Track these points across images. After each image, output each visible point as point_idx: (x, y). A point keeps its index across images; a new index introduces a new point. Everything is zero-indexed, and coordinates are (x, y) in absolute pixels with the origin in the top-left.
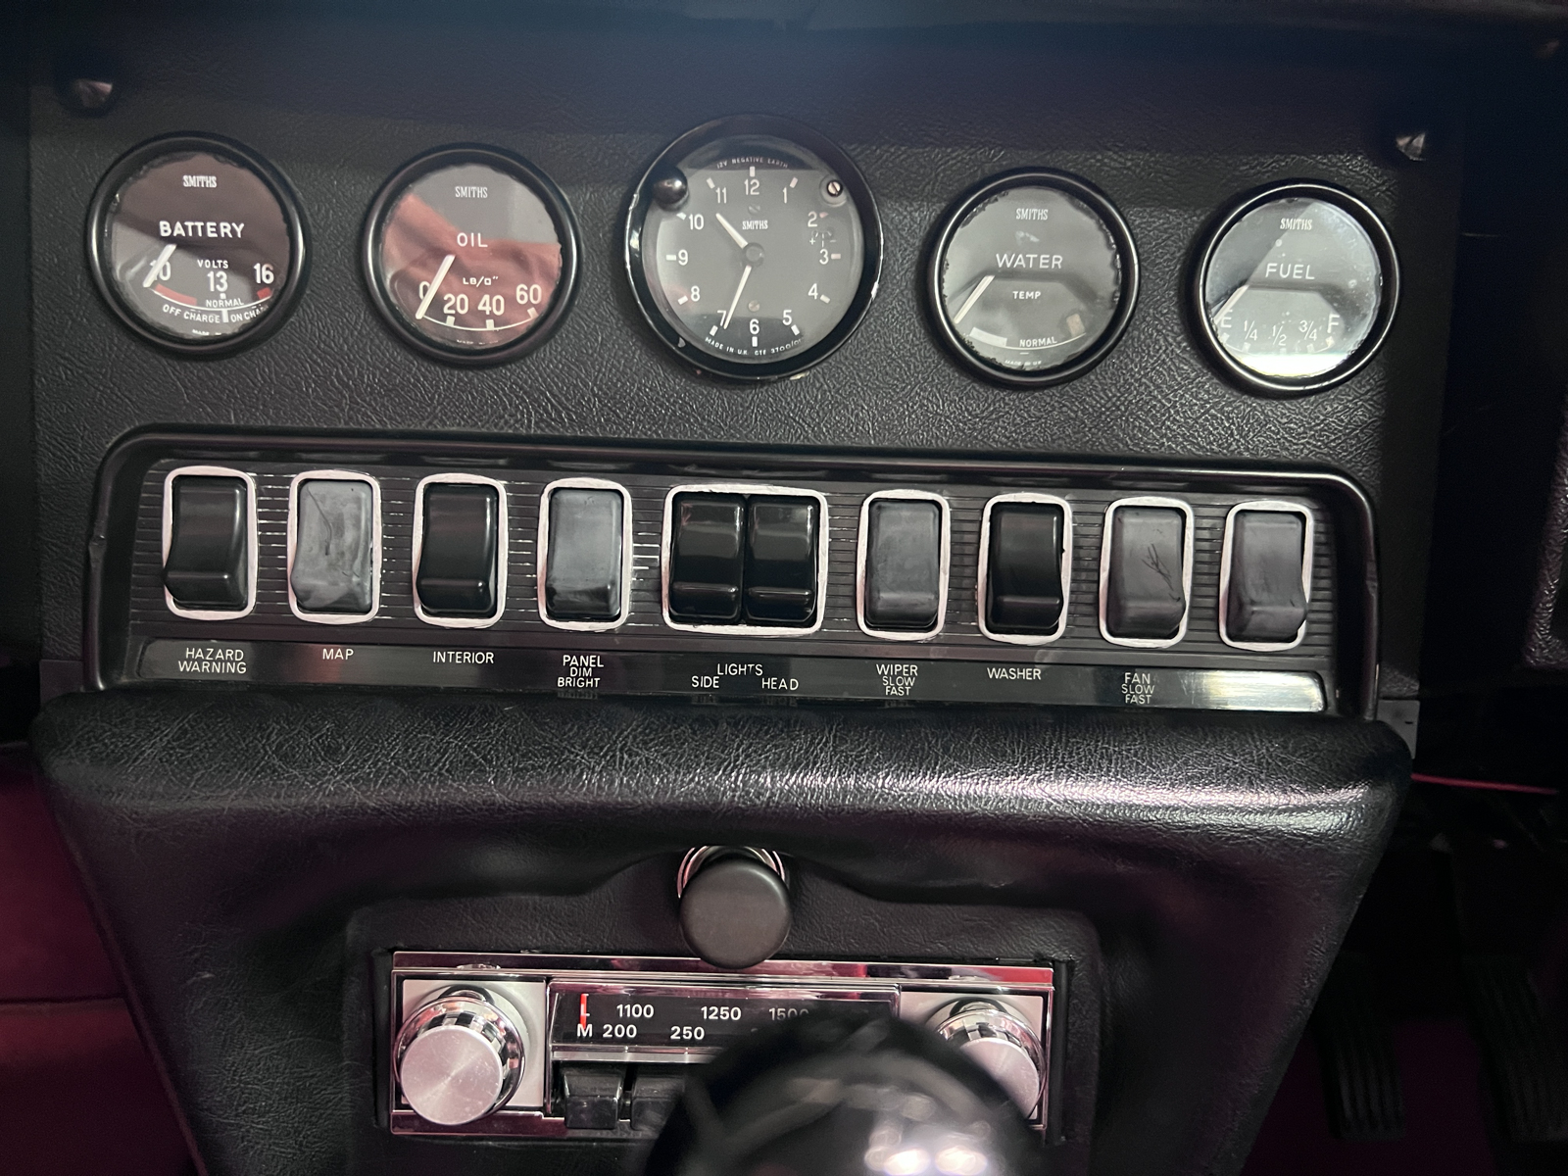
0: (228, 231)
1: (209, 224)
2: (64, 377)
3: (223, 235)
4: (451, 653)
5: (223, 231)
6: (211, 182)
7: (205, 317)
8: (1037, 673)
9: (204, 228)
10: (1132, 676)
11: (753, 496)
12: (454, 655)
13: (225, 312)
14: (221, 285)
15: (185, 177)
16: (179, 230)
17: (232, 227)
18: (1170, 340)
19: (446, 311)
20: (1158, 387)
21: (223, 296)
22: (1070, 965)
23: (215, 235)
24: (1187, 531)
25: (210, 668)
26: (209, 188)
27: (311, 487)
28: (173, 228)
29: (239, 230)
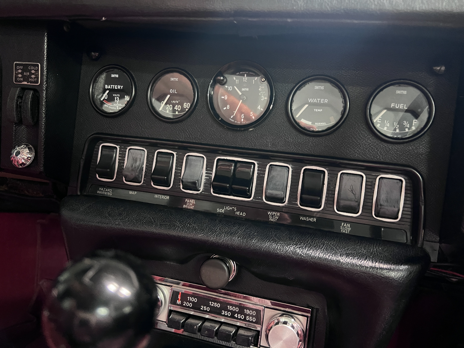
0: (119, 88)
1: (116, 86)
2: (82, 120)
4: (159, 196)
5: (118, 87)
6: (117, 76)
7: (113, 108)
8: (315, 220)
9: (114, 87)
10: (344, 224)
11: (238, 161)
13: (117, 107)
14: (117, 100)
15: (112, 75)
16: (109, 87)
18: (359, 125)
19: (167, 109)
20: (355, 138)
21: (118, 103)
22: (317, 310)
23: (117, 88)
24: (363, 182)
25: (104, 193)
27: (131, 150)
28: (108, 87)
29: (122, 87)
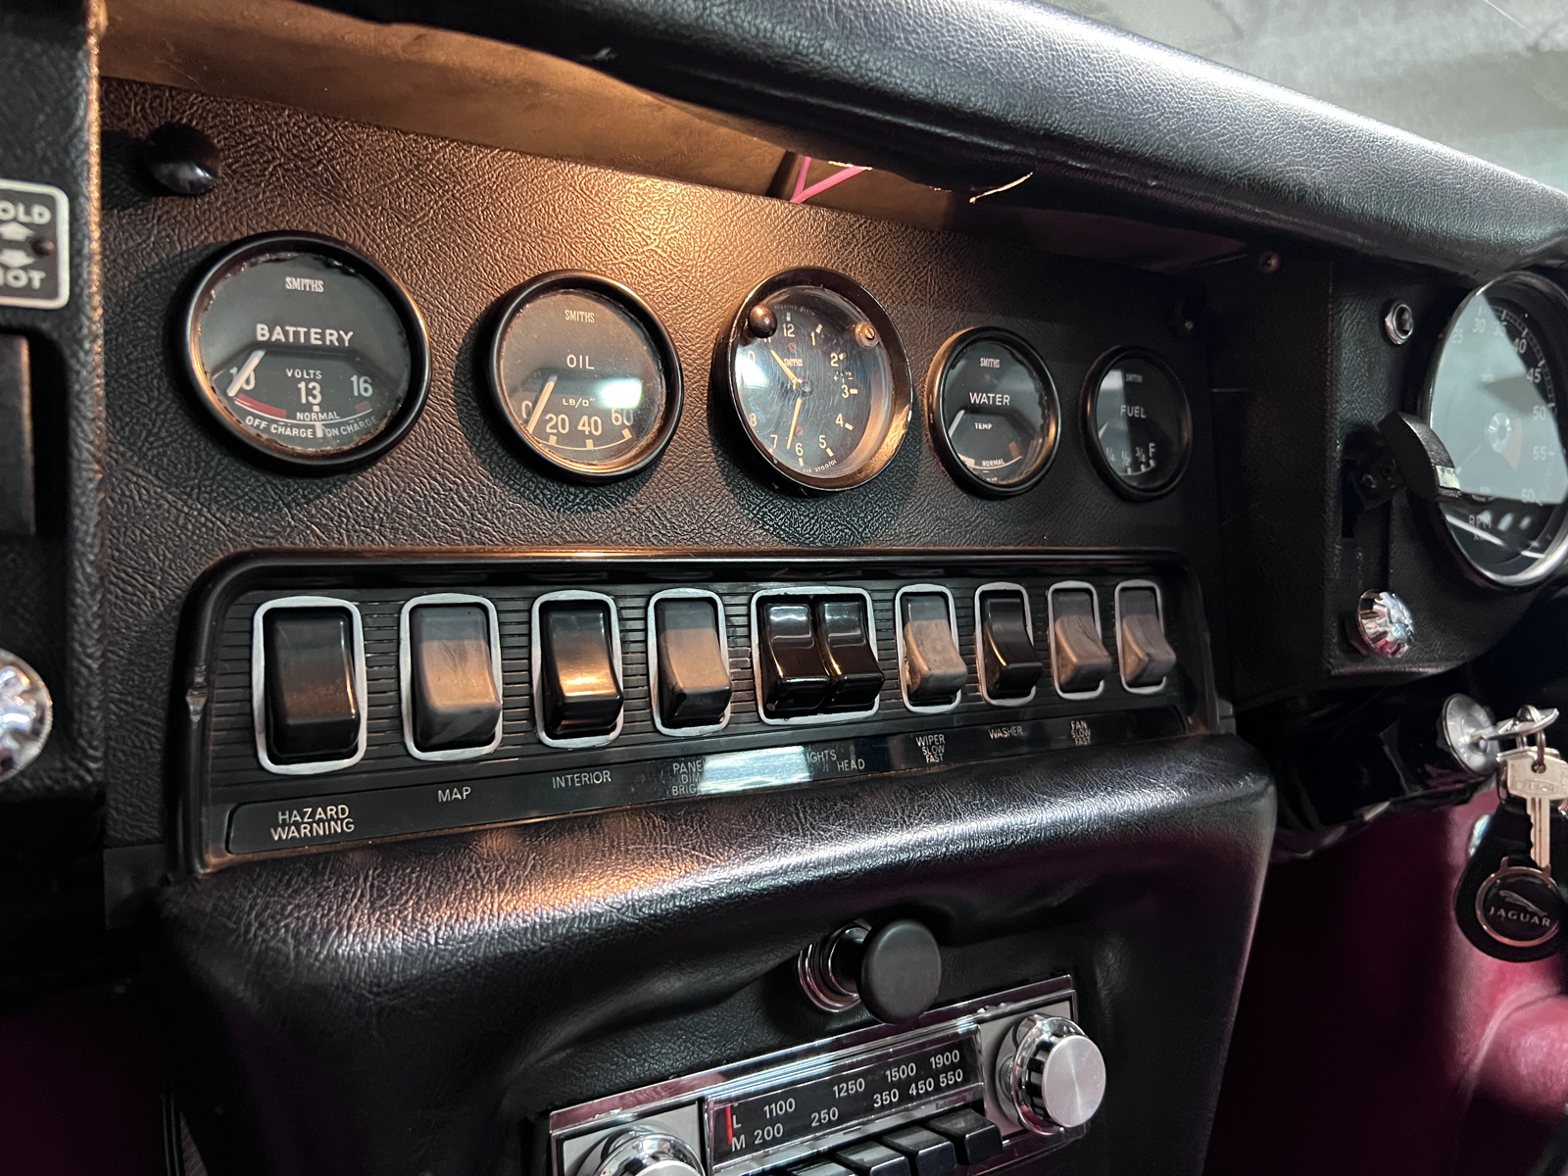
0: (334, 338)
1: (313, 330)
3: (328, 343)
4: (569, 777)
5: (328, 338)
6: (318, 286)
7: (295, 432)
8: (1020, 729)
9: (307, 335)
10: (1075, 724)
11: (817, 597)
12: (572, 778)
13: (318, 425)
14: (314, 397)
15: (288, 279)
16: (278, 335)
17: (339, 335)
19: (548, 430)
21: (316, 408)
23: (320, 342)
24: (1095, 606)
25: (311, 831)
26: (315, 293)
27: (423, 613)
28: (271, 332)
29: (346, 338)
